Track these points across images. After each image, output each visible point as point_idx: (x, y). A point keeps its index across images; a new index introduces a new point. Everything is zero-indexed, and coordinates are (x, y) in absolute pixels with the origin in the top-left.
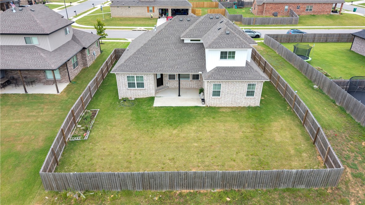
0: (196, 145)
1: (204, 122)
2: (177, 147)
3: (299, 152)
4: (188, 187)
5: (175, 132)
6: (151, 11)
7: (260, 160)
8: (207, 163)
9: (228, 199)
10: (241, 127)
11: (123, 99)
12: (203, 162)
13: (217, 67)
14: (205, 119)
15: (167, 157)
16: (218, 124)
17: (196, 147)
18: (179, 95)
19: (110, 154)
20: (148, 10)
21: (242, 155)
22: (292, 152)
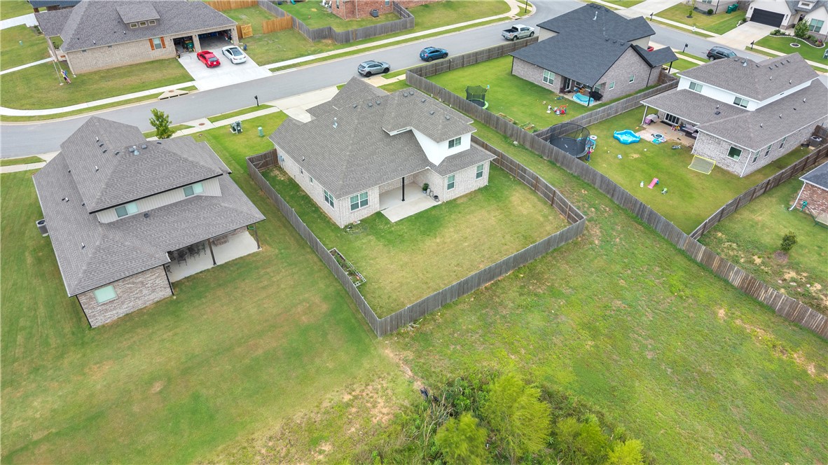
0: (466, 244)
1: (455, 220)
2: (453, 253)
3: (545, 216)
4: (490, 280)
5: (438, 240)
6: (158, 46)
7: (523, 236)
8: (487, 256)
9: (522, 275)
10: (489, 212)
11: (346, 227)
12: (483, 256)
13: (446, 158)
14: (453, 217)
15: (452, 265)
16: (468, 217)
17: (469, 246)
18: (403, 200)
19: (402, 285)
20: (152, 46)
21: (508, 237)
22: (541, 219)
